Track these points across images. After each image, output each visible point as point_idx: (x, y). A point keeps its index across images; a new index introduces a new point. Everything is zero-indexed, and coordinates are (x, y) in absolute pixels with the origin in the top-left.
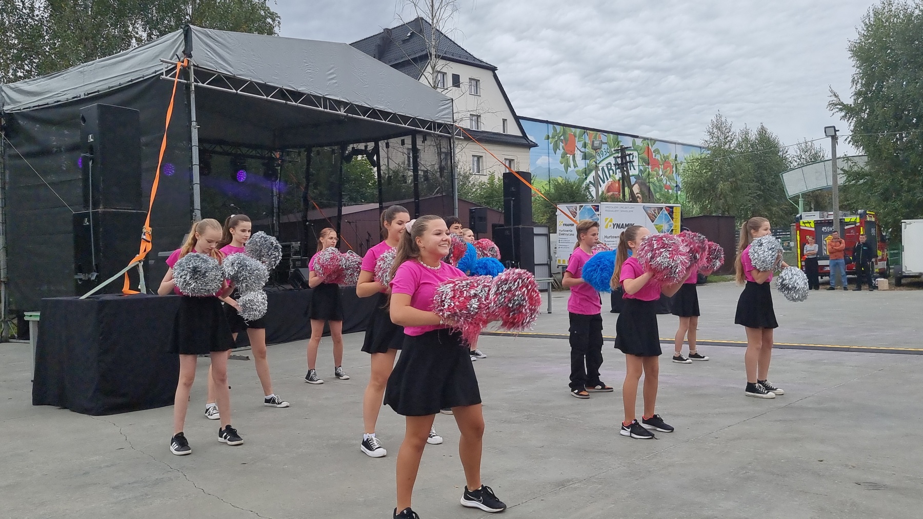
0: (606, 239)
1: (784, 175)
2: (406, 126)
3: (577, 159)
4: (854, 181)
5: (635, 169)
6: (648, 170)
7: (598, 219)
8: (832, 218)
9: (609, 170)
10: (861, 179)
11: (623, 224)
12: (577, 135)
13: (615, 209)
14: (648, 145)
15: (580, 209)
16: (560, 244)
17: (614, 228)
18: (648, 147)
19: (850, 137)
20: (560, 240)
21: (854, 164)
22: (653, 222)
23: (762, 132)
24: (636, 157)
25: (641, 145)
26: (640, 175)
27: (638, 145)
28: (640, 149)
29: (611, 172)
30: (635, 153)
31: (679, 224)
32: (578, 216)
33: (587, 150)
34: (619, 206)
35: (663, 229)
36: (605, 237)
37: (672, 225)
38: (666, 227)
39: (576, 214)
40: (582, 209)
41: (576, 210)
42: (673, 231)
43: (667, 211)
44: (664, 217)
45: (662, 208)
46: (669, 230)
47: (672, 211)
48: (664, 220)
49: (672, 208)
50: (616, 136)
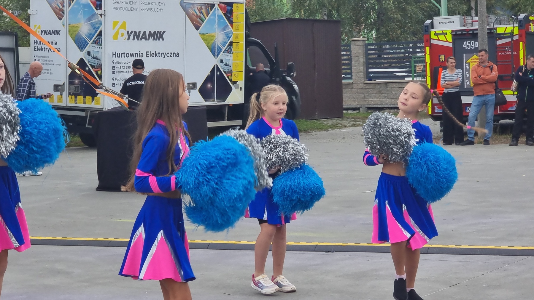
0: (116, 59)
7: (101, 24)
13: (130, 6)
15: (70, 5)
22: (197, 29)
31: (242, 32)
32: (66, 17)
34: (138, 1)
35: (215, 42)
36: (113, 55)
37: (230, 35)
38: (219, 38)
39: (64, 13)
40: (72, 4)
41: (64, 6)
42: (232, 45)
43: (222, 10)
44: (217, 21)
45: (214, 5)
46: (225, 43)
47: (231, 10)
48: (216, 26)
49: (231, 4)
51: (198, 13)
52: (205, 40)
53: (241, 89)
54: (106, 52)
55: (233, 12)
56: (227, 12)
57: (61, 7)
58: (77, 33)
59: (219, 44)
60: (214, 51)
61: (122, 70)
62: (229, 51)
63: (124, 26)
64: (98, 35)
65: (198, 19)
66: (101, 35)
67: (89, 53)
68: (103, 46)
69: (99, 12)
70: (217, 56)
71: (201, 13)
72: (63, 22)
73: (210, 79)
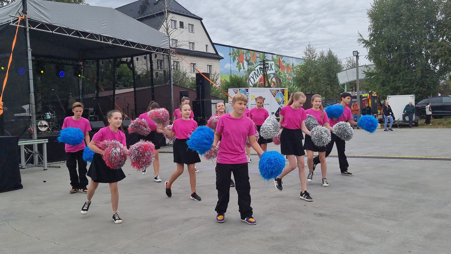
1: (338, 74)
2: (145, 50)
3: (244, 65)
4: (369, 77)
5: (273, 70)
6: (279, 71)
8: (356, 95)
9: (260, 71)
10: (372, 76)
12: (245, 53)
13: (256, 91)
14: (279, 58)
17: (255, 100)
18: (279, 59)
19: (367, 56)
21: (369, 69)
22: (274, 97)
23: (330, 53)
25: (276, 58)
27: (274, 59)
28: (276, 60)
30: (273, 62)
31: (287, 98)
34: (258, 89)
35: (279, 100)
36: (251, 104)
37: (284, 99)
38: (281, 99)
42: (284, 101)
45: (279, 90)
46: (282, 101)
47: (284, 91)
48: (280, 96)
49: (284, 90)
50: (264, 54)
51: (275, 93)
52: (276, 100)
56: (283, 92)
57: (237, 91)
60: (279, 103)
62: (283, 103)
63: (254, 96)
69: (247, 93)
70: (280, 105)
71: (275, 92)
73: (278, 111)
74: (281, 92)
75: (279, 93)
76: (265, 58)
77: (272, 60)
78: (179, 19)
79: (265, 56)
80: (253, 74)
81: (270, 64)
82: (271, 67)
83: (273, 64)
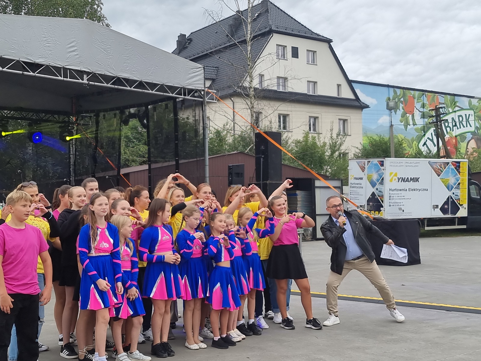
0: (391, 192)
3: (415, 118)
5: (471, 126)
7: (383, 174)
9: (446, 127)
11: (408, 178)
12: (416, 96)
13: (399, 165)
15: (368, 164)
16: (351, 196)
17: (398, 182)
20: (352, 192)
22: (439, 176)
24: (472, 116)
25: (477, 104)
26: (476, 131)
27: (474, 105)
28: (477, 107)
29: (448, 129)
30: (472, 112)
31: (466, 178)
32: (366, 171)
33: (425, 110)
34: (404, 162)
35: (449, 183)
36: (390, 190)
37: (459, 179)
38: (452, 181)
39: (365, 168)
40: (369, 164)
41: (365, 165)
42: (460, 185)
43: (453, 166)
44: (450, 172)
45: (449, 163)
46: (455, 183)
47: (459, 165)
48: (450, 174)
49: (459, 162)
50: (453, 97)
51: (439, 168)
52: (443, 182)
53: (465, 209)
54: (386, 188)
55: (461, 166)
56: (457, 167)
57: (364, 166)
58: (371, 178)
59: (452, 184)
60: (449, 188)
61: (394, 198)
62: (458, 188)
63: (396, 175)
64: (382, 180)
65: (439, 171)
66: (383, 180)
67: (377, 189)
68: (384, 185)
69: (382, 168)
70: (451, 190)
71: (441, 167)
72: (365, 173)
73: (446, 203)
74: (453, 167)
75: (449, 168)
76: (455, 104)
77: (469, 108)
78: (290, 42)
79: (456, 100)
80: (432, 134)
81: (466, 115)
82: (467, 121)
83: (472, 115)
